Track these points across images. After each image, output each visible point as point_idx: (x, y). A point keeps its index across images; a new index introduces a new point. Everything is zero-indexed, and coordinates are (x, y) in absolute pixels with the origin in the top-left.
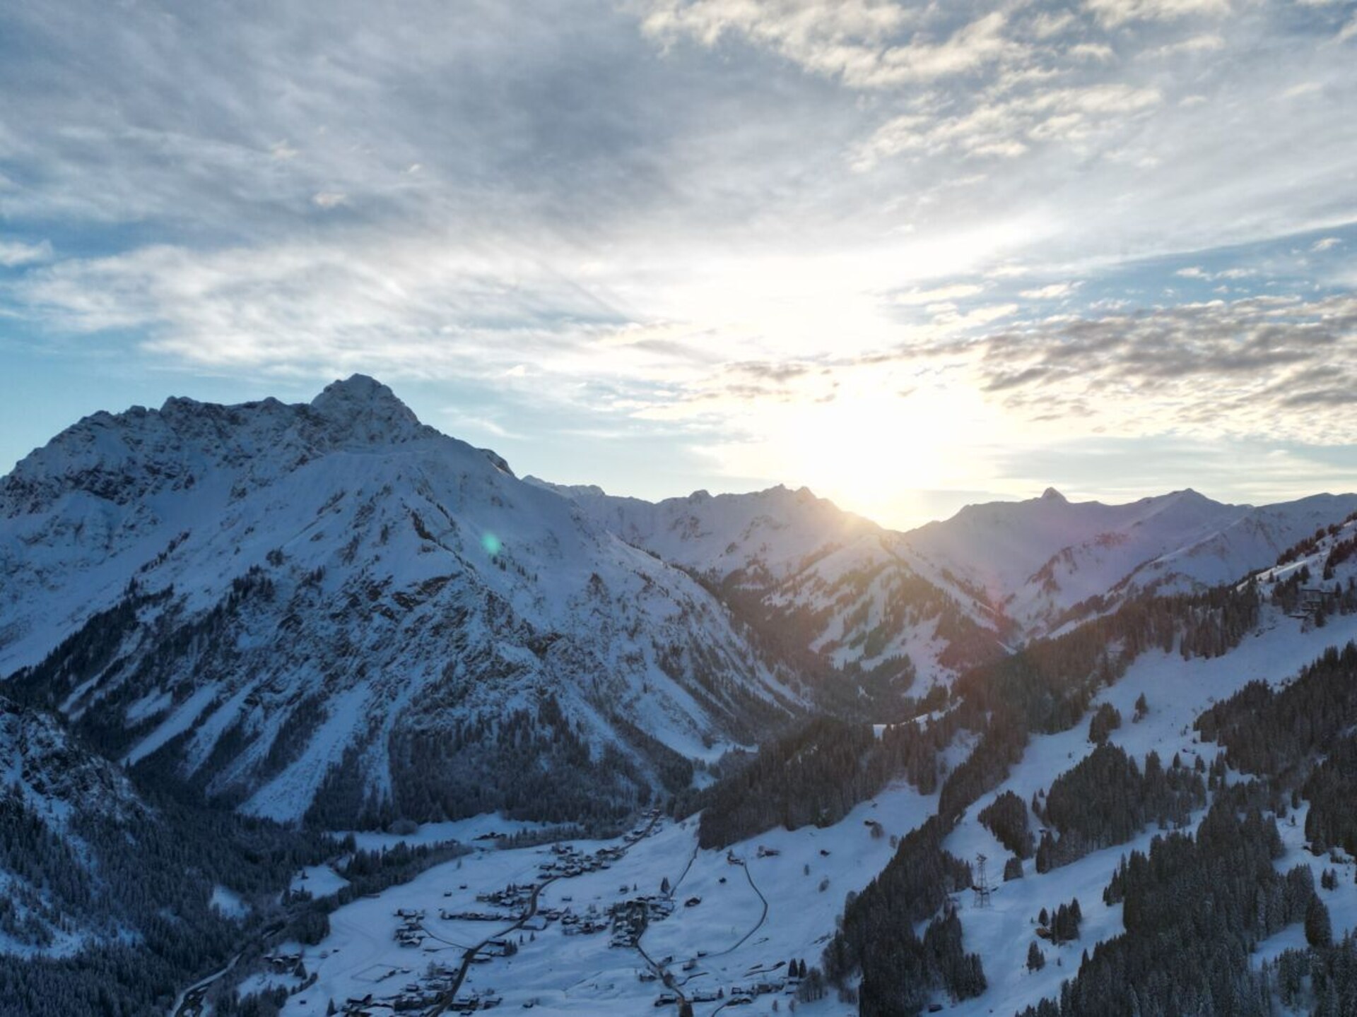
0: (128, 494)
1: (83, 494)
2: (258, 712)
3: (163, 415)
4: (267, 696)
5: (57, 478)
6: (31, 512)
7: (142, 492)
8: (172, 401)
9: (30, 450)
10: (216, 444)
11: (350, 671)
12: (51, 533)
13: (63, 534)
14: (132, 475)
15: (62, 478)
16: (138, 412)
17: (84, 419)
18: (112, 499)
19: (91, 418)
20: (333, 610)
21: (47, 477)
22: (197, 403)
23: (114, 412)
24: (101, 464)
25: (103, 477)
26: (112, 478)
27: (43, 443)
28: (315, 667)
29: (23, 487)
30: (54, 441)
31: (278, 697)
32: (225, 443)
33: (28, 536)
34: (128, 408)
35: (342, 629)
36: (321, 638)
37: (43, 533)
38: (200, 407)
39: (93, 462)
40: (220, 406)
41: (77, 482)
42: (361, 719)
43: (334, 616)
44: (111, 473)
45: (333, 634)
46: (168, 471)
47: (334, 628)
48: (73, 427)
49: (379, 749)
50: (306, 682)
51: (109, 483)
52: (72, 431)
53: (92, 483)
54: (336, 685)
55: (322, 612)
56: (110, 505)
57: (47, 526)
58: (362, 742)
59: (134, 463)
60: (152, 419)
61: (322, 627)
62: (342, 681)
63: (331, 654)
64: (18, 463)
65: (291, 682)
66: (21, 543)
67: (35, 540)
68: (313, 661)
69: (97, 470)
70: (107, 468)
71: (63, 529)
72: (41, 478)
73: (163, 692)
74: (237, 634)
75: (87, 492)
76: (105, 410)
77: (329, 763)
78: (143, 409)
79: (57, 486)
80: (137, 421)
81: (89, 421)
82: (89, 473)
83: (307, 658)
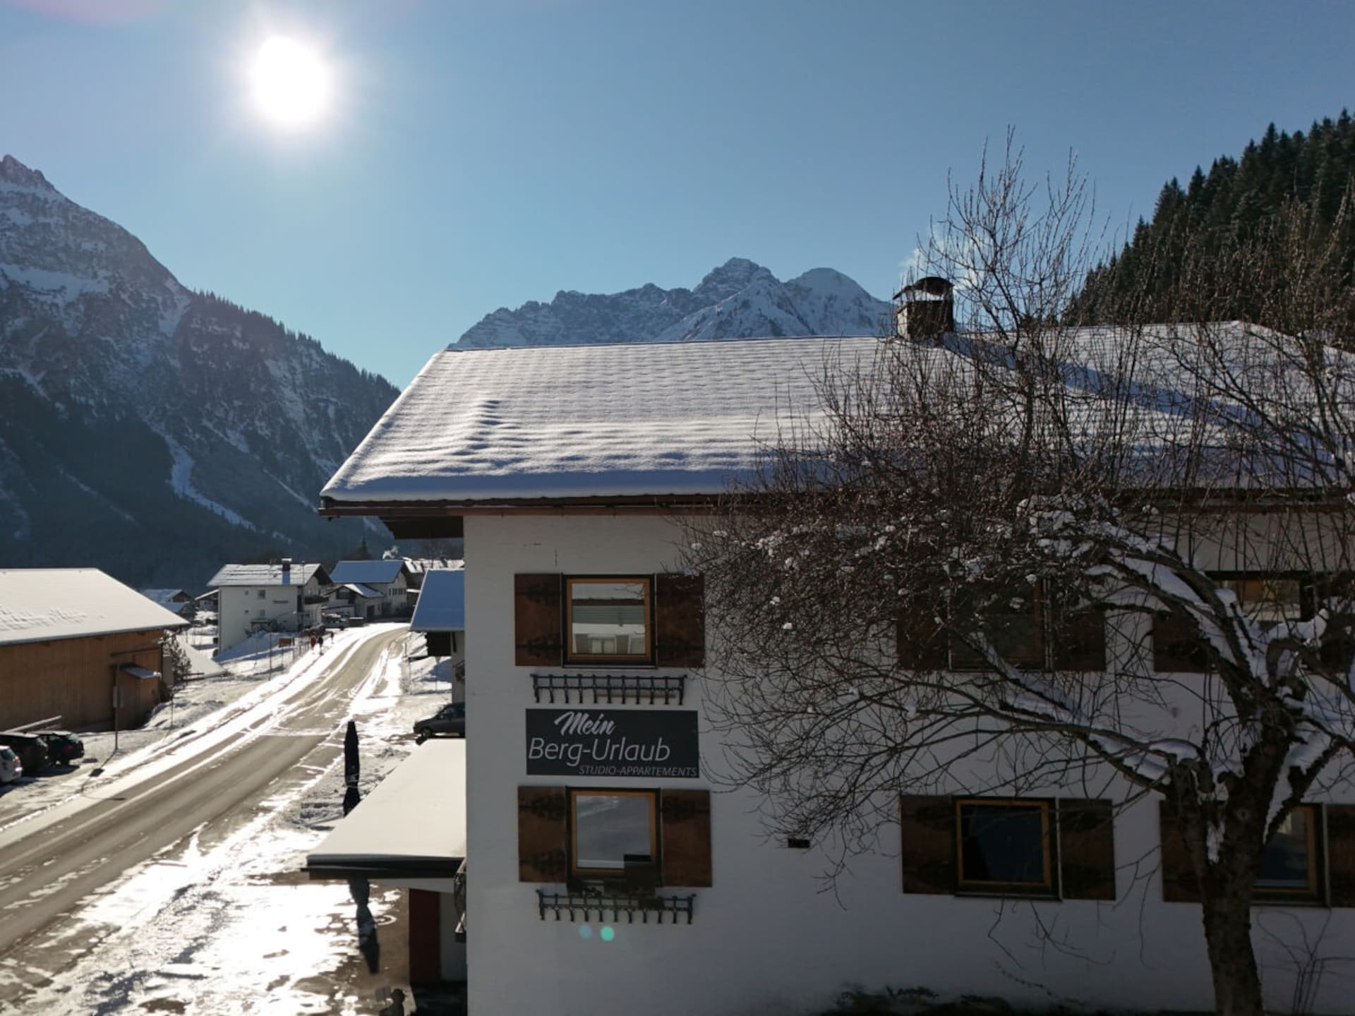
3: (554, 308)
8: (561, 294)
10: (600, 330)
16: (532, 306)
17: (488, 316)
19: (494, 315)
22: (583, 296)
23: (512, 309)
34: (524, 303)
38: (585, 299)
40: (603, 296)
48: (479, 323)
52: (479, 326)
60: (544, 312)
76: (505, 307)
78: (536, 303)
80: (531, 315)
81: (492, 318)
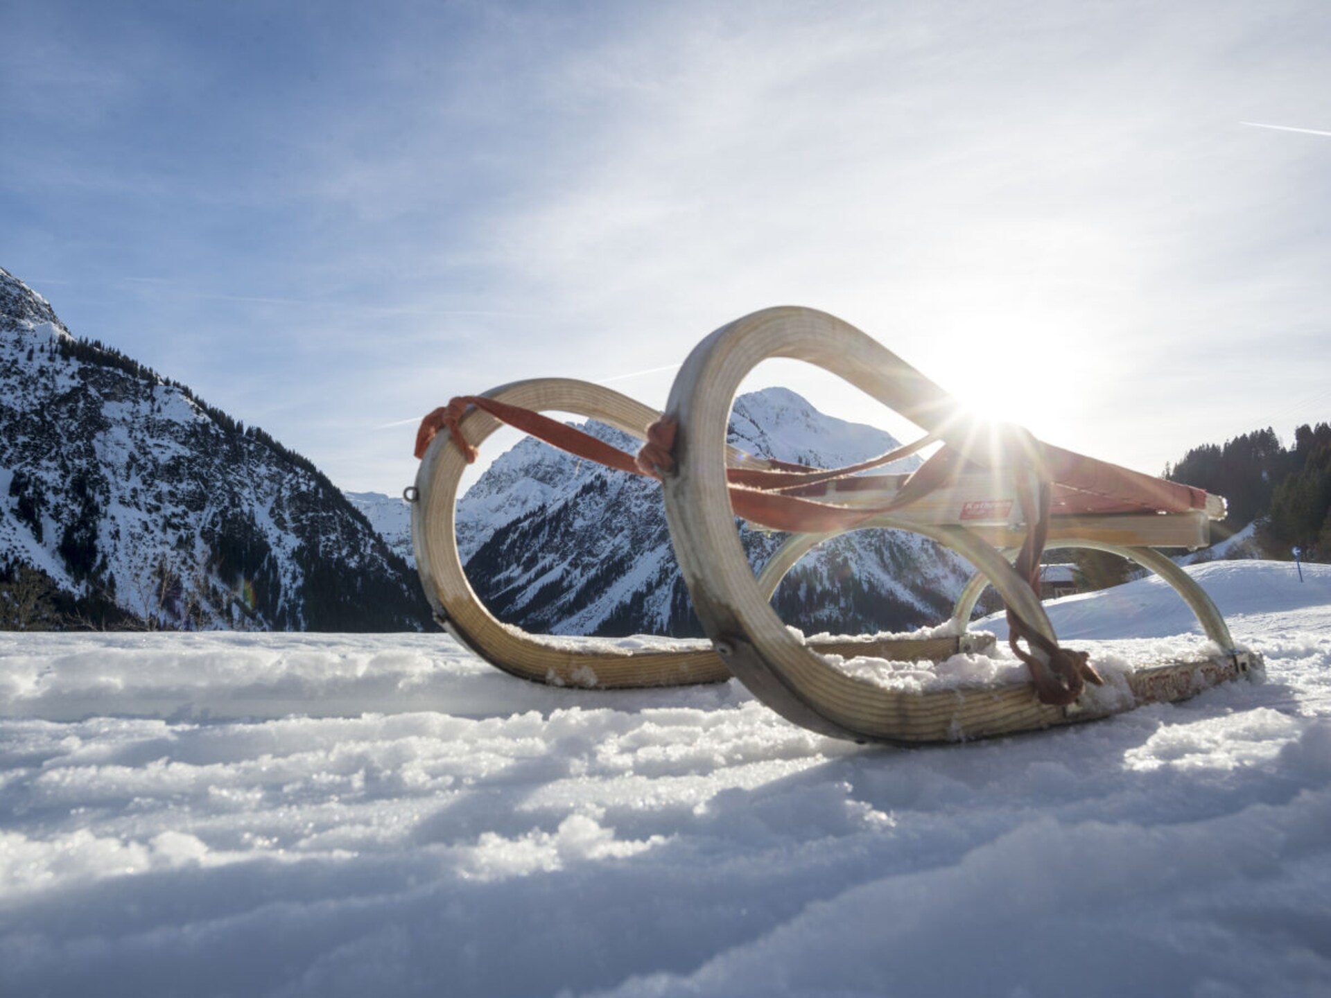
0: (559, 480)
1: (530, 480)
2: (578, 572)
4: (586, 559)
5: (514, 471)
6: (497, 493)
7: (569, 479)
9: (500, 454)
11: (653, 536)
12: (507, 506)
13: (514, 506)
14: (562, 467)
15: (518, 470)
18: (549, 484)
20: (647, 492)
21: (508, 470)
24: (543, 459)
25: (543, 468)
26: (549, 469)
27: (508, 449)
28: (627, 537)
29: (494, 477)
30: (515, 447)
31: (595, 560)
32: (628, 445)
33: (493, 508)
35: (652, 507)
36: (634, 513)
37: (502, 505)
39: (538, 457)
41: (527, 472)
42: (655, 571)
43: (646, 497)
44: (548, 466)
45: (645, 510)
46: (587, 465)
47: (646, 505)
49: (666, 591)
50: (617, 548)
51: (547, 473)
53: (537, 473)
54: (641, 548)
55: (636, 494)
56: (547, 487)
57: (505, 500)
58: (651, 588)
59: (565, 460)
61: (636, 505)
62: (647, 544)
63: (642, 527)
64: (493, 463)
65: (606, 547)
66: (488, 511)
67: (497, 510)
68: (626, 532)
69: (539, 464)
70: (547, 463)
71: (515, 502)
72: (505, 470)
73: (518, 566)
74: (574, 519)
75: (533, 479)
77: (621, 603)
79: (514, 474)
82: (534, 466)
83: (622, 529)
